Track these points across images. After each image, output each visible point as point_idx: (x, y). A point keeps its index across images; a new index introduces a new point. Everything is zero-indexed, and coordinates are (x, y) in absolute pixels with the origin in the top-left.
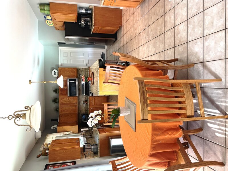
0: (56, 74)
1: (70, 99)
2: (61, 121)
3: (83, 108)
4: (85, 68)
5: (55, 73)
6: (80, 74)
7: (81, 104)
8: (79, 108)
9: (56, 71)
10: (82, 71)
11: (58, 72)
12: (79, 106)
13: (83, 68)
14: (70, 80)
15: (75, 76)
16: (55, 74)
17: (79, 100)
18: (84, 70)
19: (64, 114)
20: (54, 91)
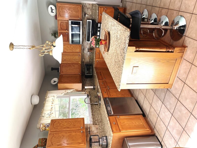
0: (54, 11)
1: (72, 47)
2: (63, 73)
3: (87, 56)
4: (93, 5)
5: (52, 10)
6: (85, 12)
7: (85, 51)
8: (83, 57)
9: (53, 7)
10: (88, 9)
11: (56, 9)
12: (83, 54)
13: (89, 4)
14: (72, 23)
15: (78, 17)
16: (52, 12)
17: (83, 47)
18: (90, 6)
19: (65, 64)
20: (52, 35)
